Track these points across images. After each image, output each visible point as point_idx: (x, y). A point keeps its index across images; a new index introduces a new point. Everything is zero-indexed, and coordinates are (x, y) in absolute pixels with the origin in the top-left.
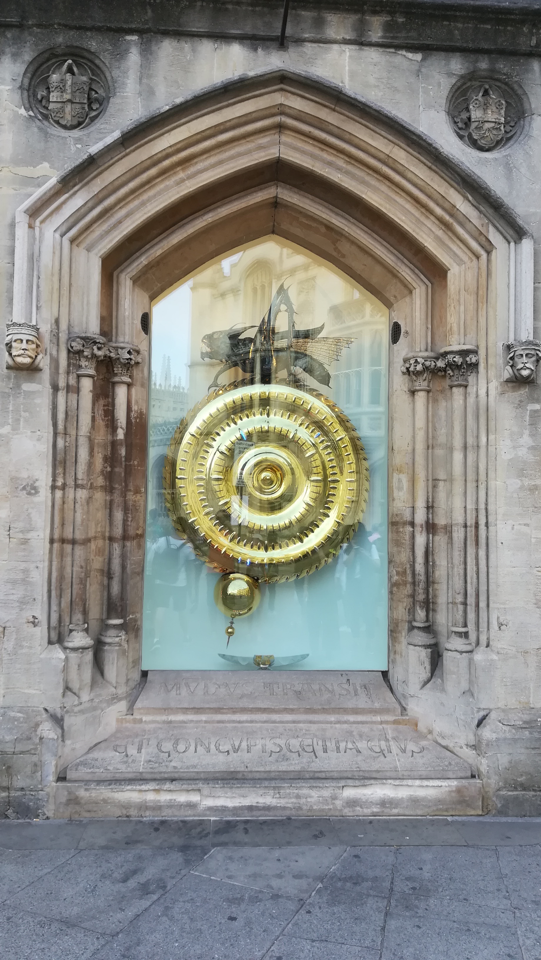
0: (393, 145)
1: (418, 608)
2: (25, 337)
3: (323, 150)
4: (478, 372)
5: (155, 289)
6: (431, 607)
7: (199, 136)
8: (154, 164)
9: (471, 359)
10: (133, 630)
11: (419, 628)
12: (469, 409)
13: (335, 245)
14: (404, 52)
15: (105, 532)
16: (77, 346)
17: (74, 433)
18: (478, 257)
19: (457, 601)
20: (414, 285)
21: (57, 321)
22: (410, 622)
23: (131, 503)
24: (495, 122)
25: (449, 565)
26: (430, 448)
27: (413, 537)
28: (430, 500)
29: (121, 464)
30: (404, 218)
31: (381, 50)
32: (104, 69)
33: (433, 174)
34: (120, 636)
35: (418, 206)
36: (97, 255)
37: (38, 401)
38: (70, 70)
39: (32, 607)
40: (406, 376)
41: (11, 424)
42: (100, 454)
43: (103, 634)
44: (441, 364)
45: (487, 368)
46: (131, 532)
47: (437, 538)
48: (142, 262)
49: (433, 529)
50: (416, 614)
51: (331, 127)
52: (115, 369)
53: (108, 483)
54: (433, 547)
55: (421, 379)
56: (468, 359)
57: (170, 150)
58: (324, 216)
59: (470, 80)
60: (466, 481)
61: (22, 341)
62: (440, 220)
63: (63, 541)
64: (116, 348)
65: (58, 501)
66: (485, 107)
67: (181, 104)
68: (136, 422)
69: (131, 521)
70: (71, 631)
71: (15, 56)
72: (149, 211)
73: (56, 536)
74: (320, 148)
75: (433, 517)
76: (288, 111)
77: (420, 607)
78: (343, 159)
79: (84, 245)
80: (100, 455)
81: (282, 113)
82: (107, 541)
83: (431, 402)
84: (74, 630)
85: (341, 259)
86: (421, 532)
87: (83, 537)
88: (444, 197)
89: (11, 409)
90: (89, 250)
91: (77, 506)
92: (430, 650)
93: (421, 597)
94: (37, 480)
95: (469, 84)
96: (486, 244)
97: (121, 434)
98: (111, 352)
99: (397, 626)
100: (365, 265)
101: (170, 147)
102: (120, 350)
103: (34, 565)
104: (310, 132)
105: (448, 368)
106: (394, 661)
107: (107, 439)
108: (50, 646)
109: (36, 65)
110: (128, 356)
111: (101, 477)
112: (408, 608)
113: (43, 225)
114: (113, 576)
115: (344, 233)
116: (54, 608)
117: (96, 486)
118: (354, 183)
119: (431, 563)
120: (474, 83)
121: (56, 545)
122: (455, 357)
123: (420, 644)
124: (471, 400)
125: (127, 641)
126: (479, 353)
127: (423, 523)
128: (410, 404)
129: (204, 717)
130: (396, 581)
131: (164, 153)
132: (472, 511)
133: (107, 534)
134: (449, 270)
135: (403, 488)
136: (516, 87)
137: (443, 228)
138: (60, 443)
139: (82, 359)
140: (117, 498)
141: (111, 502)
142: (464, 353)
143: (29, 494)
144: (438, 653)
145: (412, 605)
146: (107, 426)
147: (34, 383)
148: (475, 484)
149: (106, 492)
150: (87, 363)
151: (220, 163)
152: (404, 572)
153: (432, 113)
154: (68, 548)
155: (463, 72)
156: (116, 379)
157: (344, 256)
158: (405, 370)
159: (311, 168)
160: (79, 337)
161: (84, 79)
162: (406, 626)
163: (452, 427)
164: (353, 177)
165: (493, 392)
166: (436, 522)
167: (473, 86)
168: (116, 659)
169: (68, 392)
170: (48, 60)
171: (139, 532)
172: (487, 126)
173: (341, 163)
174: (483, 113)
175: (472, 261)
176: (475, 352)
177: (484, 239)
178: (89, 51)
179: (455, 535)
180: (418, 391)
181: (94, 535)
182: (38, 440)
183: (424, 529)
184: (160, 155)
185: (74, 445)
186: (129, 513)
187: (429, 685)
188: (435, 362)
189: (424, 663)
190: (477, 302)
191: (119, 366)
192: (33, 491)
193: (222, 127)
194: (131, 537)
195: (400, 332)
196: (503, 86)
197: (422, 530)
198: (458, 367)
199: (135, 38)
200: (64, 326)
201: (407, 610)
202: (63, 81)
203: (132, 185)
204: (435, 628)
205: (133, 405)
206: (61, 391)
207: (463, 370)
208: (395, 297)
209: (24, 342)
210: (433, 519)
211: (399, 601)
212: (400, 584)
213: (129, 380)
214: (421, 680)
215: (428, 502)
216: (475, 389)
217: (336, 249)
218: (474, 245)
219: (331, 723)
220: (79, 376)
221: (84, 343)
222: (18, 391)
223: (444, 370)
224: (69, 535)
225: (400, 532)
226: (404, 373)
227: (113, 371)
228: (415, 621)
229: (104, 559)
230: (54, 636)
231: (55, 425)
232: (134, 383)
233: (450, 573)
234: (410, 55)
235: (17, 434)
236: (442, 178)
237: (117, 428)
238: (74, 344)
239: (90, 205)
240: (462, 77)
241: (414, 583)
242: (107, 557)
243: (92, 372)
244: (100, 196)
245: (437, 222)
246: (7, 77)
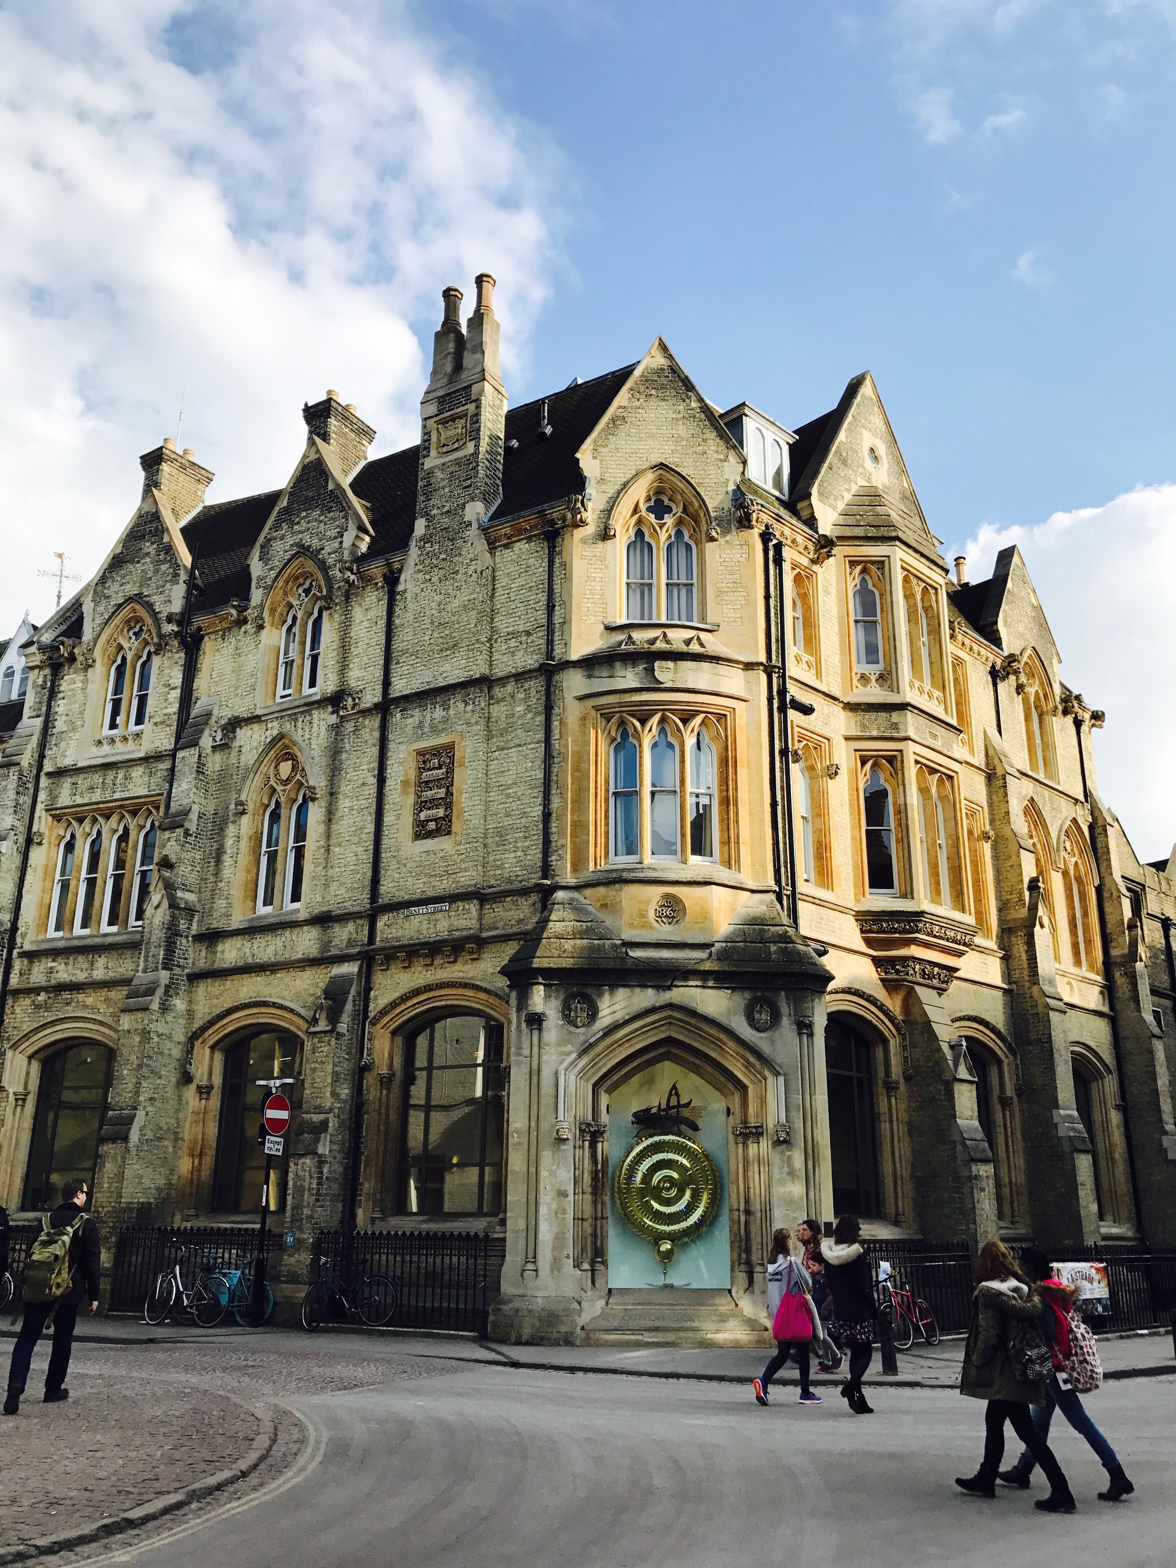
0: (721, 1033)
1: (743, 1253)
2: (565, 1126)
4: (763, 1136)
5: (611, 1091)
6: (749, 1252)
7: (635, 1030)
10: (604, 1265)
11: (744, 1263)
12: (760, 1153)
13: (699, 1070)
14: (723, 990)
15: (593, 1215)
16: (583, 1127)
17: (582, 1167)
18: (760, 1082)
19: (759, 1248)
20: (734, 1093)
21: (575, 1117)
22: (740, 1260)
23: (604, 1201)
24: (766, 1019)
26: (746, 1171)
27: (740, 1217)
28: (746, 1196)
29: (600, 1181)
30: (727, 1063)
31: (713, 989)
32: (594, 1001)
33: (738, 1045)
34: (601, 1267)
35: (734, 1059)
36: (591, 1081)
37: (567, 1154)
38: (580, 1003)
39: (567, 1250)
40: (733, 1135)
41: (559, 1164)
43: (594, 1265)
44: (747, 1131)
45: (767, 1135)
46: (604, 1215)
47: (751, 1217)
48: (609, 1082)
49: (748, 1213)
50: (742, 1256)
51: (693, 1024)
52: (597, 1135)
53: (594, 1191)
55: (740, 1138)
56: (758, 1130)
57: (622, 1037)
58: (691, 1058)
59: (754, 1000)
60: (761, 1188)
61: (564, 1128)
63: (578, 1219)
64: (597, 1125)
65: (576, 1200)
66: (761, 1012)
68: (605, 1159)
69: (604, 1210)
71: (556, 997)
72: (613, 1063)
73: (576, 1217)
74: (690, 1033)
75: (748, 1208)
76: (674, 1017)
79: (586, 1079)
80: (590, 1177)
81: (671, 1019)
84: (582, 1262)
87: (585, 1218)
88: (744, 1055)
89: (556, 1158)
90: (588, 1080)
91: (584, 1202)
92: (748, 1274)
93: (743, 1247)
94: (568, 1190)
95: (753, 1002)
96: (764, 1076)
97: (599, 1167)
98: (596, 1127)
99: (734, 1264)
100: (711, 1078)
103: (567, 1230)
106: (733, 1282)
107: (594, 1169)
108: (575, 1268)
109: (565, 1001)
110: (601, 1126)
111: (592, 1188)
113: (569, 1073)
114: (596, 1237)
115: (702, 1066)
116: (576, 1249)
117: (591, 1193)
118: (705, 1047)
119: (748, 1230)
121: (576, 1221)
122: (753, 1129)
123: (744, 1271)
124: (761, 1149)
125: (603, 1271)
127: (744, 1209)
128: (735, 1146)
130: (733, 1240)
131: (620, 1038)
132: (764, 1203)
133: (595, 1218)
134: (749, 1087)
135: (734, 1192)
136: (774, 1003)
138: (577, 1173)
139: (585, 1133)
140: (599, 1198)
141: (595, 1200)
142: (756, 1127)
143: (564, 1197)
145: (741, 1252)
146: (594, 1163)
147: (566, 1146)
148: (764, 1191)
149: (593, 1195)
150: (587, 1134)
151: (644, 1040)
152: (737, 1236)
153: (737, 1017)
154: (580, 1222)
155: (752, 998)
156: (598, 1140)
157: (701, 1073)
159: (686, 1041)
160: (584, 1123)
161: (586, 1006)
162: (738, 1263)
163: (754, 1161)
164: (704, 1045)
165: (770, 1147)
166: (750, 1209)
167: (755, 1003)
168: (599, 1279)
169: (579, 1150)
171: (607, 1215)
172: (763, 1021)
173: (698, 1038)
174: (760, 1015)
175: (757, 1083)
176: (762, 1127)
177: (762, 1074)
178: (588, 994)
179: (757, 1215)
180: (738, 1141)
181: (590, 1216)
182: (567, 1171)
183: (744, 1213)
184: (618, 1040)
185: (582, 1173)
186: (603, 1206)
187: (747, 1292)
188: (745, 1130)
189: (745, 1281)
190: (761, 1103)
191: (599, 1134)
192: (566, 1196)
193: (645, 1025)
194: (604, 1218)
195: (730, 1112)
196: (769, 1003)
198: (754, 1133)
199: (607, 988)
200: (578, 1119)
201: (738, 1254)
202: (576, 1007)
203: (607, 1052)
204: (751, 1263)
205: (604, 1151)
206: (577, 1150)
207: (756, 1135)
208: (726, 1095)
211: (735, 1250)
212: (735, 1242)
213: (602, 1138)
214: (745, 1290)
215: (745, 1198)
216: (762, 1144)
218: (758, 1077)
220: (584, 1141)
221: (586, 1126)
222: (561, 1151)
223: (749, 1134)
224: (580, 1216)
225: (734, 1214)
226: (732, 1133)
227: (597, 1137)
228: (742, 1259)
229: (593, 1229)
230: (576, 1264)
231: (575, 1165)
232: (604, 1140)
233: (756, 1233)
234: (726, 991)
235: (559, 1169)
236: (742, 1047)
237: (598, 1163)
239: (589, 1062)
240: (751, 1000)
241: (741, 1241)
242: (595, 1228)
243: (589, 1138)
244: (593, 1059)
245: (742, 1066)
246: (553, 1006)
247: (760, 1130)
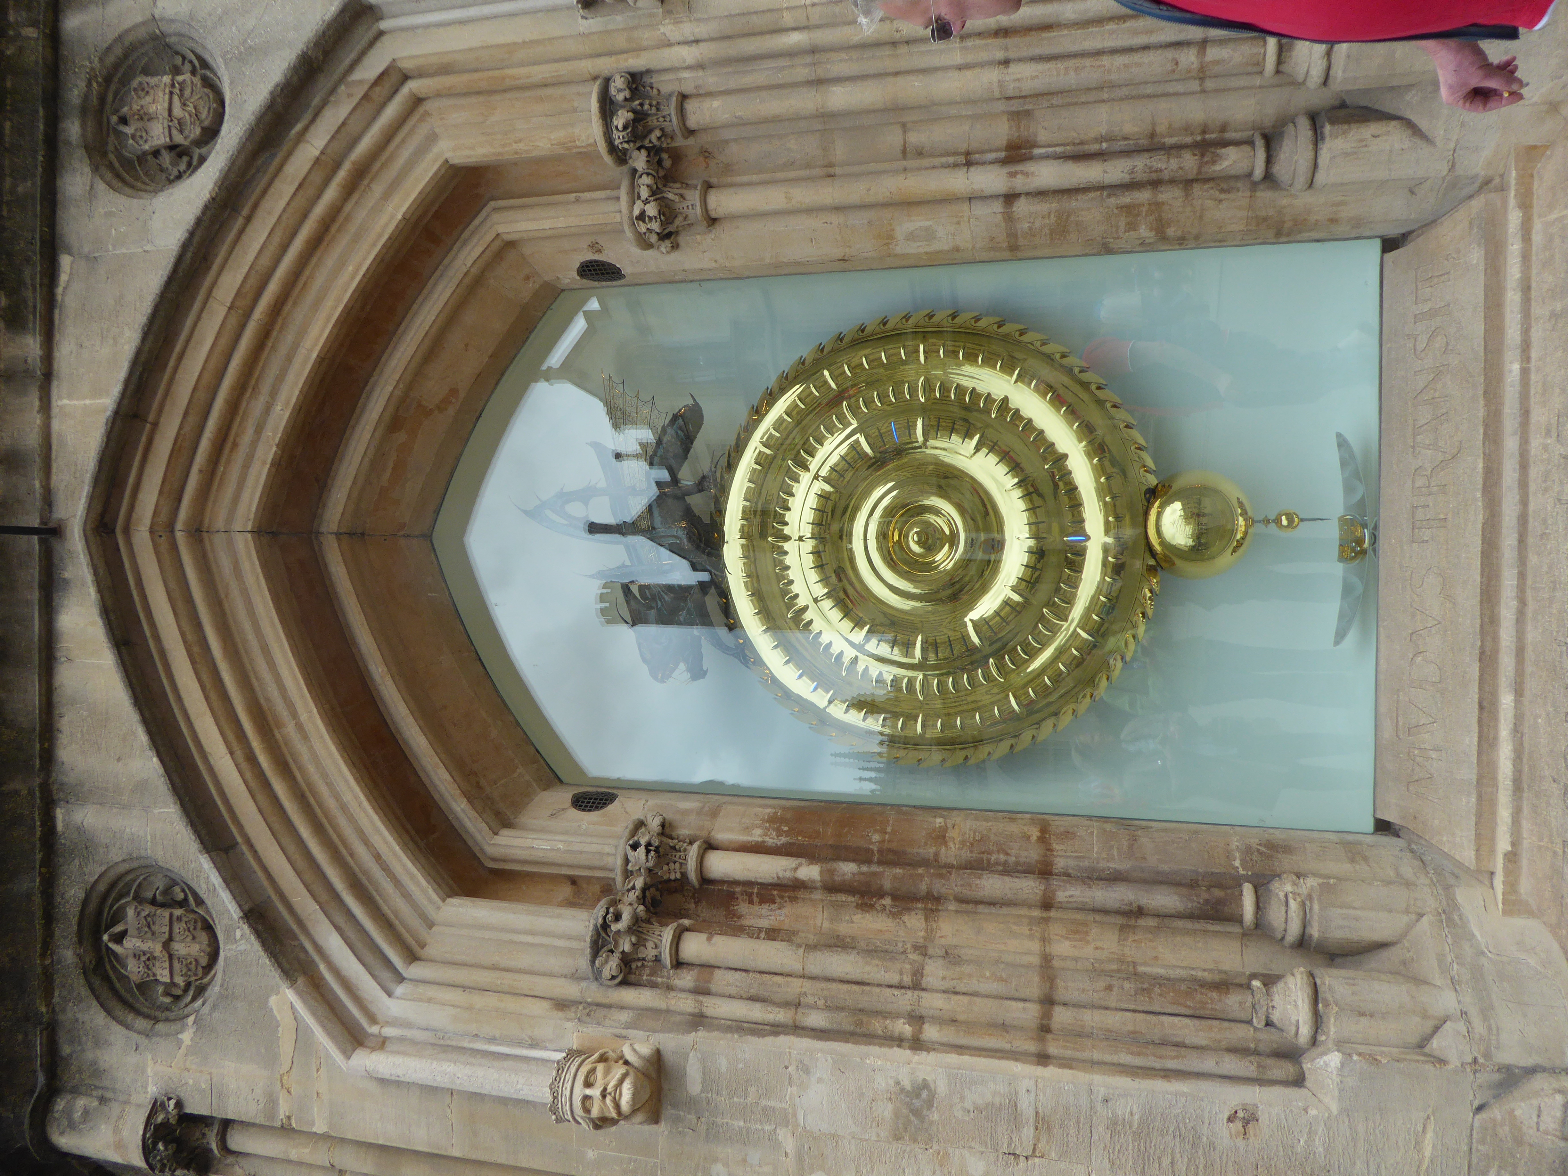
0: (211, 299)
1: (1217, 168)
2: (579, 1091)
3: (235, 445)
4: (648, 72)
5: (527, 777)
6: (1213, 136)
7: (213, 696)
8: (266, 785)
9: (619, 91)
10: (1270, 857)
11: (1269, 161)
12: (732, 84)
13: (431, 411)
14: (59, 290)
15: (1031, 918)
16: (612, 966)
17: (796, 986)
18: (417, 101)
19: (1196, 65)
20: (489, 237)
21: (561, 1005)
22: (1254, 186)
23: (966, 855)
24: (171, 93)
25: (1106, 96)
26: (831, 170)
27: (1041, 194)
28: (951, 160)
29: (874, 874)
30: (351, 268)
31: (57, 336)
32: (112, 875)
33: (260, 213)
34: (1286, 896)
35: (327, 238)
36: (438, 908)
37: (723, 1064)
38: (119, 938)
39: (1207, 1122)
40: (682, 239)
41: (773, 1127)
42: (854, 918)
43: (1280, 937)
44: (640, 161)
45: (640, 50)
46: (1033, 854)
47: (1043, 136)
48: (463, 810)
49: (1020, 148)
50: (1233, 172)
51: (187, 429)
52: (673, 877)
53: (919, 905)
54: (1064, 145)
55: (680, 206)
56: (620, 97)
57: (239, 753)
58: (367, 436)
59: (104, 154)
60: (896, 74)
61: (586, 1098)
62: (351, 188)
63: (1045, 1029)
64: (627, 874)
65: (949, 1035)
66: (145, 117)
67: (149, 732)
68: (787, 834)
69: (1007, 854)
70: (1269, 1024)
72: (356, 798)
73: (1031, 1047)
74: (232, 450)
75: (991, 151)
76: (163, 517)
77: (1214, 162)
78: (248, 403)
79: (423, 932)
80: (858, 917)
81: (170, 528)
82: (1053, 914)
83: (729, 180)
84: (1267, 1017)
85: (462, 395)
86: (1026, 174)
87: (1036, 979)
88: (300, 186)
89: (742, 1124)
90: (430, 925)
91: (961, 988)
92: (1328, 128)
93: (1189, 162)
94: (898, 1083)
95: (112, 157)
96: (387, 85)
97: (810, 872)
98: (633, 888)
99: (1265, 219)
100: (467, 345)
101: (232, 753)
102: (629, 867)
103: (1099, 1106)
104: (200, 471)
105: (646, 143)
106: (1357, 222)
107: (822, 900)
108: (1308, 1083)
109: (113, 1003)
110: (642, 850)
111: (905, 918)
112: (1217, 194)
113: (380, 1017)
114: (1135, 905)
115: (398, 393)
116: (1208, 1064)
117: (926, 931)
118: (290, 377)
119: (1104, 145)
120: (110, 147)
121: (1053, 1049)
122: (617, 127)
123: (1310, 155)
124: (711, 80)
125: (1299, 875)
126: (606, 73)
127: (1005, 170)
128: (737, 227)
129: (1506, 700)
130: (1151, 230)
131: (244, 766)
132: (966, 48)
133: (1037, 913)
134: (447, 161)
135: (927, 229)
136: (111, 59)
137: (365, 182)
138: (816, 1019)
139: (641, 956)
140: (954, 885)
141: (961, 900)
142: (607, 107)
143: (930, 1104)
144: (1334, 108)
145: (1211, 184)
146: (793, 899)
147: (685, 1067)
148: (903, 50)
149: (938, 910)
150: (650, 945)
151: (266, 650)
152: (1128, 209)
153: (155, 224)
154: (1061, 1016)
155: (87, 170)
156: (692, 876)
157: (454, 392)
158: (668, 243)
159: (268, 466)
160: (593, 962)
161: (130, 912)
162: (1264, 195)
163: (776, 120)
164: (280, 378)
165: (688, 29)
166: (1002, 142)
167: (116, 149)
168: (1345, 911)
169: (707, 993)
170: (107, 979)
171: (1035, 833)
172: (177, 111)
173: (257, 406)
174: (155, 121)
175: (427, 114)
176: (606, 82)
177: (378, 89)
178: (85, 902)
179: (1028, 87)
180: (707, 211)
181: (1037, 941)
182: (807, 1071)
183: (1019, 167)
184: (248, 775)
185: (824, 985)
186: (989, 861)
187: (1423, 124)
188: (641, 176)
189: (1361, 141)
190: (505, 91)
191: (665, 868)
192: (924, 1094)
193: (196, 649)
194: (1045, 856)
195: (596, 261)
196: (113, 87)
197: (1023, 173)
198: (639, 117)
199: (59, 814)
200: (570, 990)
201: (1223, 196)
202: (136, 954)
203: (305, 832)
204: (1268, 122)
205: (750, 839)
206: (704, 1009)
207: (646, 107)
208: (527, 278)
209: (588, 1092)
210: (997, 150)
211: (1201, 217)
212: (1159, 220)
213: (696, 846)
214: (1407, 144)
215: (956, 165)
216: (686, 74)
217: (441, 407)
218: (391, 111)
219: (1525, 372)
220: (678, 964)
221: (605, 949)
222: (704, 1104)
223: (654, 152)
224: (1029, 1013)
225: (1030, 229)
226: (675, 247)
227: (676, 880)
228: (1250, 175)
229: (1095, 922)
230: (1282, 1069)
231: (776, 1029)
232: (704, 834)
233: (1125, 91)
234: (63, 278)
235: (795, 1115)
236: (265, 192)
237: (797, 880)
238: (606, 973)
239: (340, 920)
240: (96, 169)
241: (1156, 184)
242: (1090, 917)
243: (667, 934)
244: (324, 897)
245: (355, 197)
246: (132, 1059)
247: (619, 89)
